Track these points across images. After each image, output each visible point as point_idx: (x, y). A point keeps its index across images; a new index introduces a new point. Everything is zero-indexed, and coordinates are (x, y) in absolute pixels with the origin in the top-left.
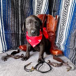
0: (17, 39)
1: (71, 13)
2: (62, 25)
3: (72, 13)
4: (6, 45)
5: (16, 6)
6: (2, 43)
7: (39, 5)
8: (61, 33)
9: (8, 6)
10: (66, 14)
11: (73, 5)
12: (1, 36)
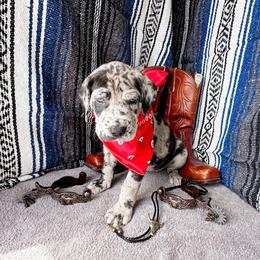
0: (80, 134)
4: (44, 154)
5: (86, 35)
6: (33, 147)
7: (148, 42)
8: (206, 121)
9: (63, 33)
10: (220, 72)
11: (242, 50)
12: (31, 124)
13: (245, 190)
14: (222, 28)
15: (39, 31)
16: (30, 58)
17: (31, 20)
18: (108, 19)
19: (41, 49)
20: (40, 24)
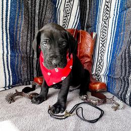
0: (30, 66)
1: (113, 28)
2: (101, 45)
3: (115, 28)
4: (11, 76)
5: (32, 13)
6: (5, 72)
7: (66, 16)
9: (19, 12)
10: (106, 30)
12: (3, 60)
13: (120, 93)
14: (106, 7)
15: (7, 11)
16: (3, 25)
17: (3, 5)
18: (44, 4)
19: (8, 20)
20: (7, 7)
